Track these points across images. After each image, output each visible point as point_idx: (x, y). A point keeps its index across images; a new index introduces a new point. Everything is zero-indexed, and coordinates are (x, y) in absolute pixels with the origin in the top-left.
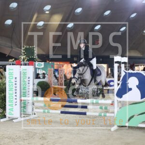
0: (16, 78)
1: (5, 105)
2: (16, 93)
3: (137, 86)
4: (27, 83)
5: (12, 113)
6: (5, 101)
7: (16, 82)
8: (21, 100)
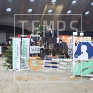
0: (18, 45)
1: (12, 61)
2: (18, 54)
3: (86, 51)
4: (26, 48)
5: (16, 66)
6: (12, 59)
7: (18, 47)
8: (21, 59)
